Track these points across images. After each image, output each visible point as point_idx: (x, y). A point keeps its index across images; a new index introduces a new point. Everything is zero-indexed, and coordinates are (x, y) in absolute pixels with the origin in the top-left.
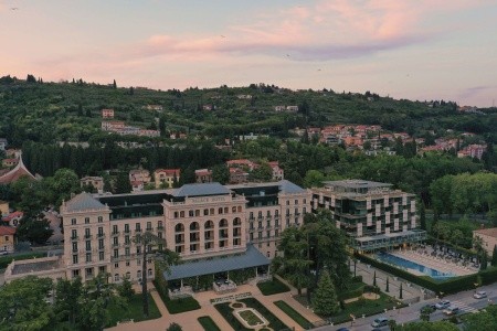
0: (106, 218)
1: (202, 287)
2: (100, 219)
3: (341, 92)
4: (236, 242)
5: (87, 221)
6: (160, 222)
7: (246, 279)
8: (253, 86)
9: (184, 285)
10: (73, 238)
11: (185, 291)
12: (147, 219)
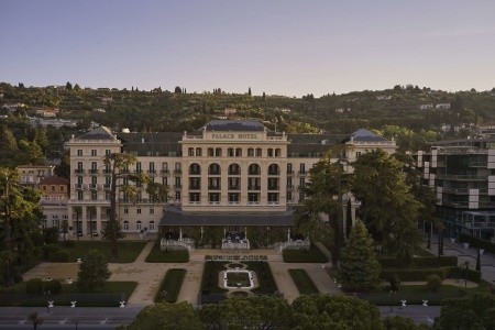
1: (207, 242)
4: (273, 198)
5: (94, 153)
6: (178, 164)
7: (272, 243)
9: (184, 236)
10: (78, 171)
11: (183, 243)
12: (164, 159)
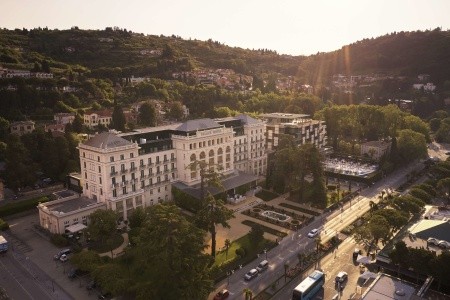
0: (136, 154)
2: (132, 156)
3: (188, 39)
5: (122, 157)
6: (172, 155)
8: (108, 29)
10: (112, 174)
12: (164, 153)
